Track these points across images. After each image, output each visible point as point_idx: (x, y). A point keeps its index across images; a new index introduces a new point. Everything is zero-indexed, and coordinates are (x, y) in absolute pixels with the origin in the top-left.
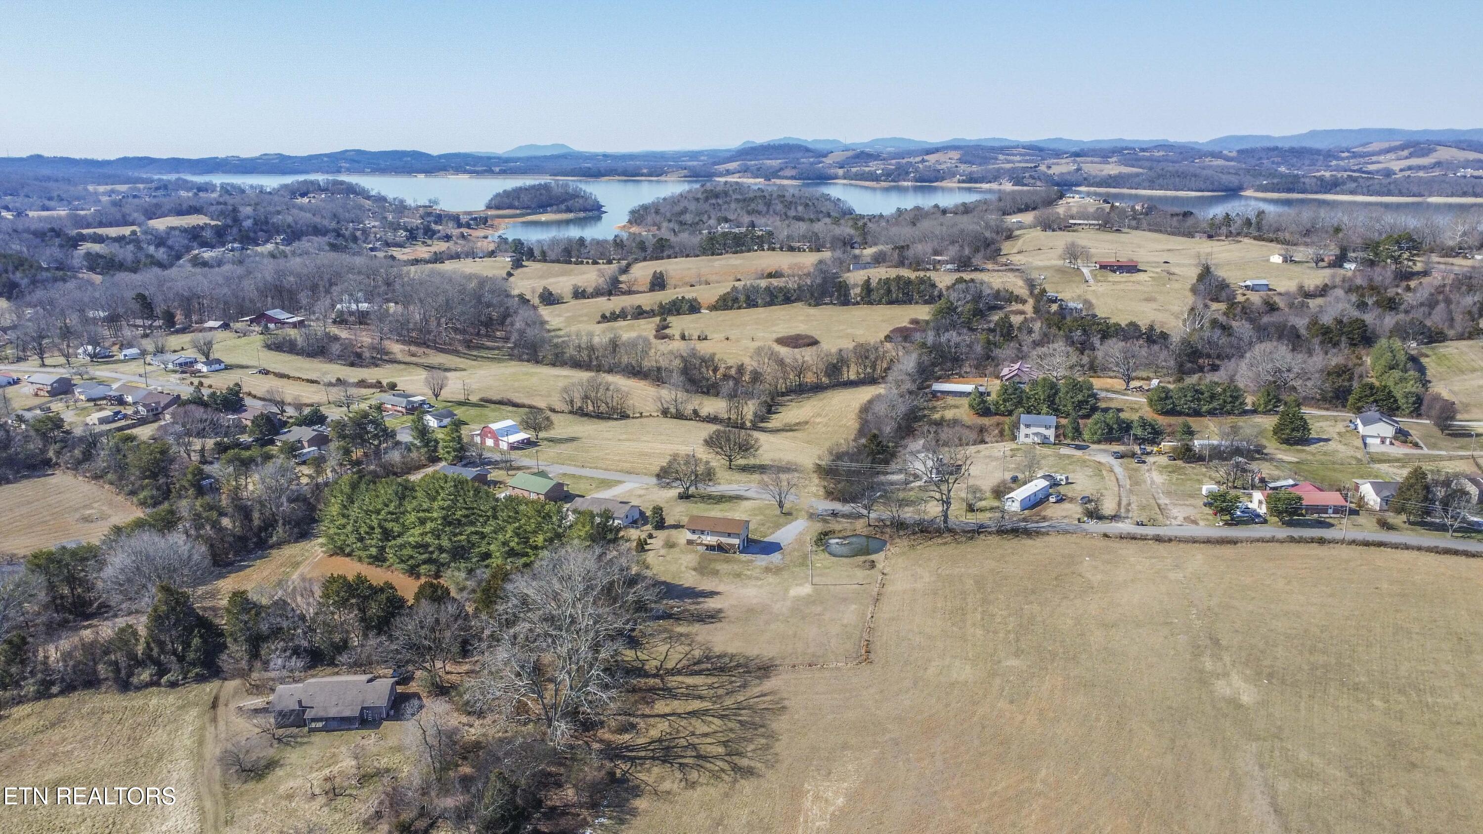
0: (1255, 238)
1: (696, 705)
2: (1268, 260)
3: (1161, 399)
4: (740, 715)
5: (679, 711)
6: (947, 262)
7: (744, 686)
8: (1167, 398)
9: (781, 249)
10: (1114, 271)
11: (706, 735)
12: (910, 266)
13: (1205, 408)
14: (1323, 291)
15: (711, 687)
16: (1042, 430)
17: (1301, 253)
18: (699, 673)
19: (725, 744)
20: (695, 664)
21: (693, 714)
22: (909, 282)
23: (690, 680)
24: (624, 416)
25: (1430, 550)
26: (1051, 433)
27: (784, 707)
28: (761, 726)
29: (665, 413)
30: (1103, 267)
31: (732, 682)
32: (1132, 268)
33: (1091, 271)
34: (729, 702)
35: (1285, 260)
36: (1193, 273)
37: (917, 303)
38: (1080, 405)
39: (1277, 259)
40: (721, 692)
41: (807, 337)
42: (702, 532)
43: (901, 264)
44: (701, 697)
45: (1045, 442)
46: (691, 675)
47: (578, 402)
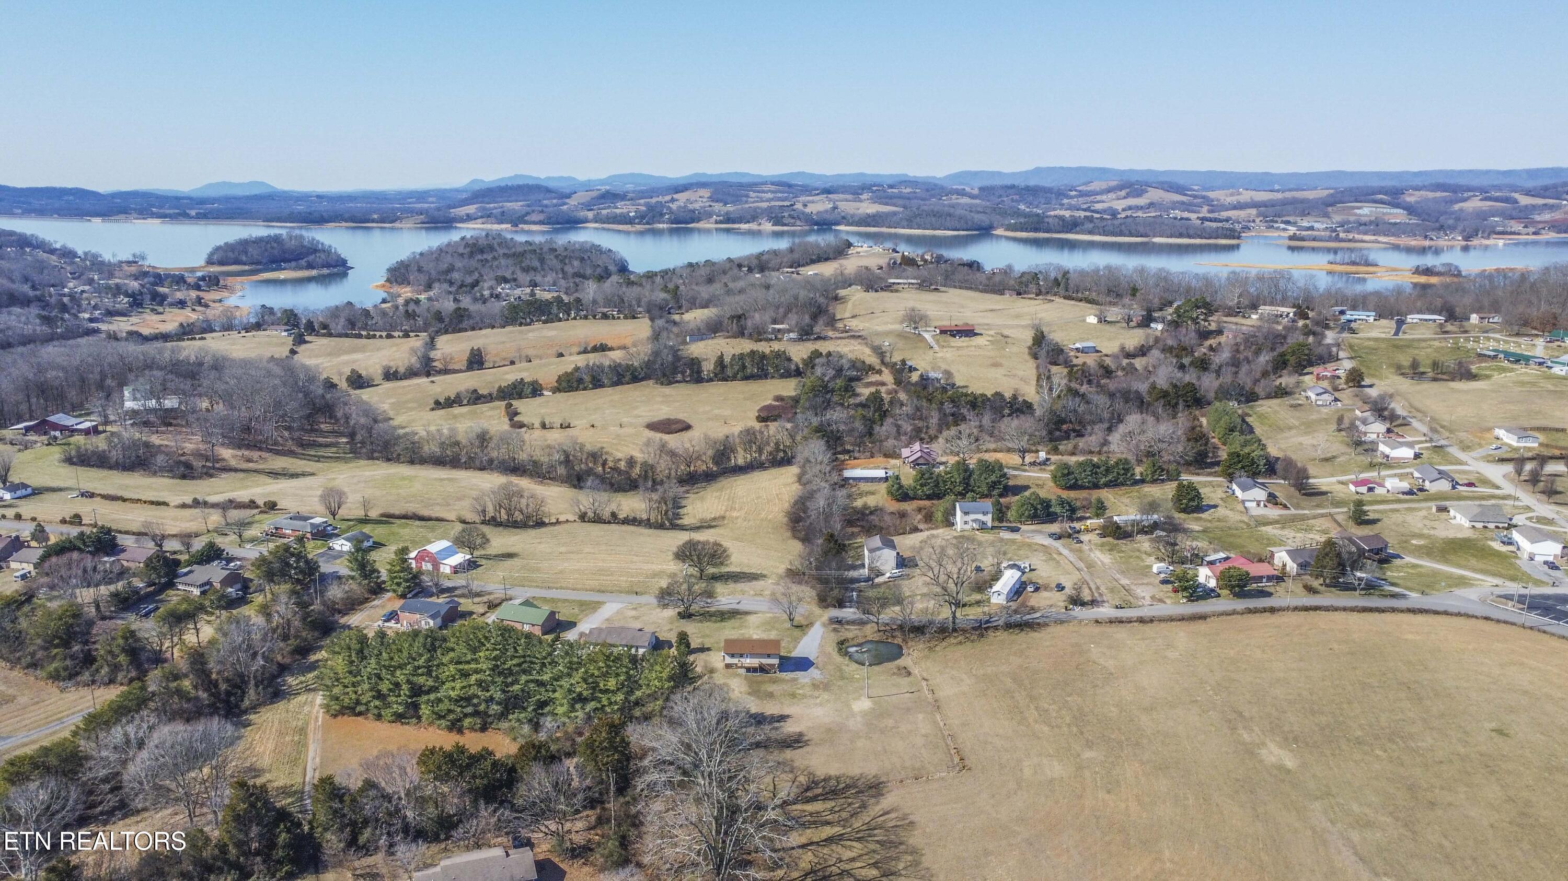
0: (1065, 298)
1: (828, 831)
2: (1084, 321)
3: (1064, 475)
4: (875, 836)
5: (815, 840)
6: (789, 331)
7: (864, 806)
8: (1069, 474)
9: (594, 318)
10: (954, 336)
11: (853, 860)
12: (750, 337)
13: (1103, 480)
14: (1142, 351)
15: (832, 811)
16: (980, 517)
17: (1114, 313)
18: (814, 799)
19: (875, 865)
20: (807, 790)
21: (830, 840)
22: (763, 356)
23: (809, 807)
24: (540, 524)
25: (1353, 609)
26: (988, 519)
27: (912, 823)
28: (901, 844)
29: (583, 517)
30: (943, 332)
31: (850, 804)
32: (968, 332)
33: (933, 336)
34: (857, 824)
35: (1100, 321)
36: (1027, 337)
37: (773, 377)
38: (993, 485)
39: (1092, 320)
40: (844, 815)
41: (678, 421)
42: (741, 656)
43: (741, 334)
44: (828, 823)
45: (983, 527)
46: (808, 802)
47: (491, 512)
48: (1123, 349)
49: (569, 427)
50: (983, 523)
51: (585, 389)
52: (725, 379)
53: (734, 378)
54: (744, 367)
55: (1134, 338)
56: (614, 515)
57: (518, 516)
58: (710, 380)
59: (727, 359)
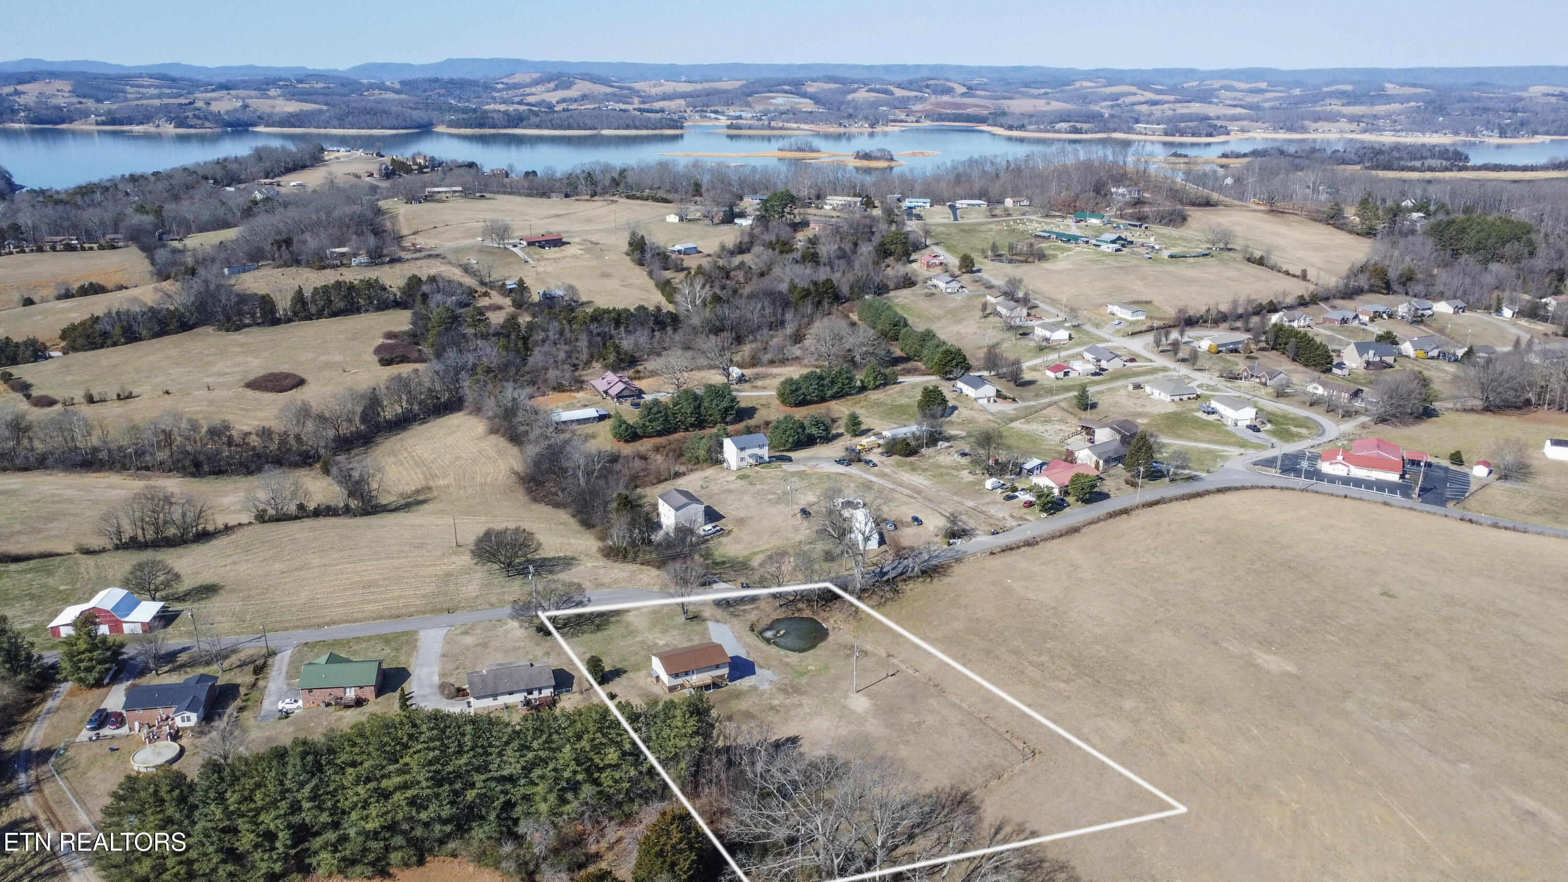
2: (664, 220)
3: (792, 392)
8: (797, 390)
9: (54, 249)
10: (543, 247)
13: (829, 393)
16: (757, 451)
17: (695, 211)
24: (204, 536)
26: (765, 452)
29: (262, 518)
30: (531, 244)
32: (558, 242)
33: (522, 249)
35: (681, 220)
39: (673, 219)
41: (287, 376)
42: (687, 674)
45: (760, 461)
47: (128, 531)
48: (723, 248)
49: (130, 396)
50: (761, 458)
51: (115, 344)
52: (309, 318)
53: (320, 315)
54: (330, 302)
55: (729, 236)
56: (301, 507)
57: (172, 531)
58: (289, 320)
59: (307, 294)
